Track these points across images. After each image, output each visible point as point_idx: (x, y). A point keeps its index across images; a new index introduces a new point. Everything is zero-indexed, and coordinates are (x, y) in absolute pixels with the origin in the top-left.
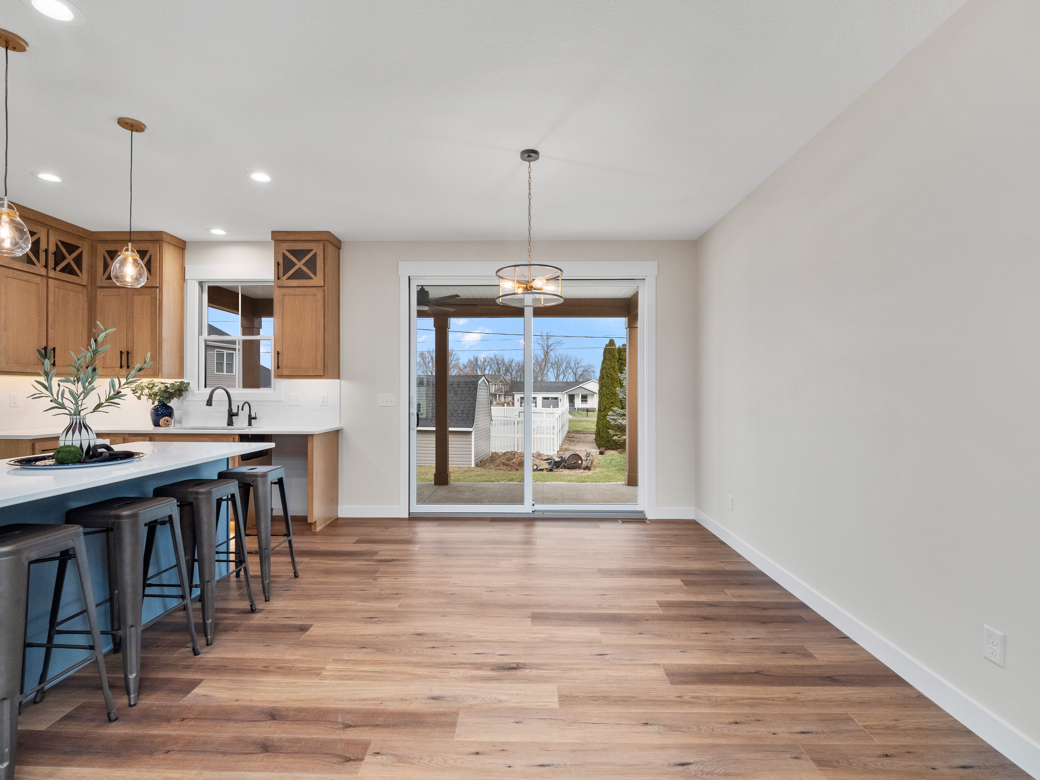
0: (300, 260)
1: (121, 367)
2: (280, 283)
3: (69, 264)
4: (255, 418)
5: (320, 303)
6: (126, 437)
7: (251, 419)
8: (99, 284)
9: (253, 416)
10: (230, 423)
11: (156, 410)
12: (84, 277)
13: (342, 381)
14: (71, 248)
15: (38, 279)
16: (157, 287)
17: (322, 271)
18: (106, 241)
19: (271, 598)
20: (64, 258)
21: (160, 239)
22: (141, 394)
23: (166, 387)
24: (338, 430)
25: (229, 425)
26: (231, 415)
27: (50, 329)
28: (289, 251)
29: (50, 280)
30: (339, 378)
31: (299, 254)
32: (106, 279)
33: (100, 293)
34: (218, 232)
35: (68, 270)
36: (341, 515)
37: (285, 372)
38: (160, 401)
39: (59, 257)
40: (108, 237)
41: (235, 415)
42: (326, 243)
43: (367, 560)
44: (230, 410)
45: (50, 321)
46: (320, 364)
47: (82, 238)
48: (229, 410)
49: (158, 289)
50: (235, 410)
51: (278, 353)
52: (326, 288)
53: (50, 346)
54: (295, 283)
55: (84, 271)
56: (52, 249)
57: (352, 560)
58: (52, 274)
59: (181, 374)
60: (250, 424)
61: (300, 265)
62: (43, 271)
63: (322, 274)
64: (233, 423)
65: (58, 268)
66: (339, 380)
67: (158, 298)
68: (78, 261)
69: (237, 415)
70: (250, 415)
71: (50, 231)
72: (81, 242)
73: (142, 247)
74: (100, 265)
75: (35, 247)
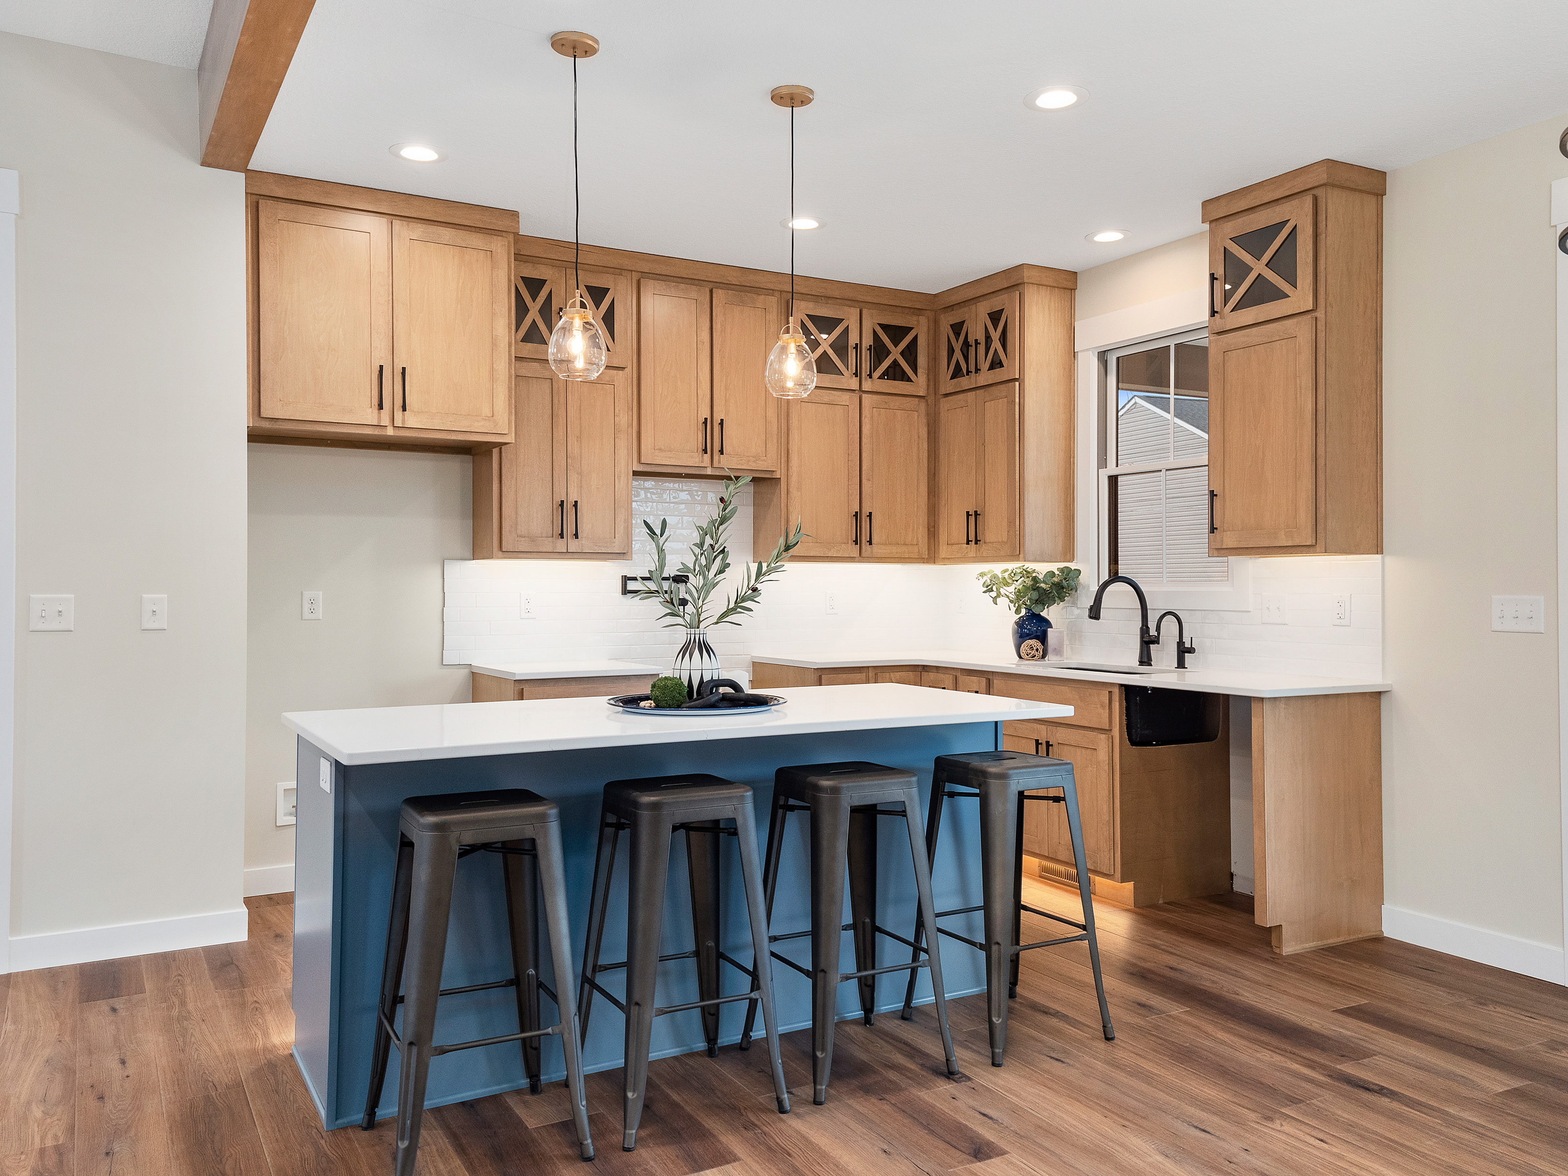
0: (1259, 257)
1: (968, 542)
2: (1220, 323)
3: (895, 363)
4: (1191, 650)
5: (1305, 356)
6: (959, 674)
7: (1183, 651)
8: (943, 390)
9: (1188, 645)
10: (1145, 659)
11: (1020, 624)
12: (920, 383)
13: (1390, 560)
14: (897, 333)
15: (845, 398)
16: (1015, 380)
17: (1310, 270)
18: (951, 307)
19: (1007, 1061)
20: (888, 353)
21: (1020, 281)
22: (999, 595)
23: (1035, 579)
24: (1380, 693)
25: (1142, 663)
26: (1148, 641)
27: (864, 481)
28: (1235, 240)
29: (864, 396)
30: (1378, 549)
31: (1258, 240)
32: (951, 379)
33: (945, 405)
34: (1108, 236)
35: (895, 373)
36: (1390, 930)
37: (1230, 541)
38: (1028, 609)
39: (879, 352)
40: (955, 299)
41: (1153, 642)
42: (1320, 192)
43: (1311, 1065)
44: (1145, 629)
45: (864, 468)
46: (1304, 517)
47: (918, 311)
48: (1141, 629)
49: (1017, 384)
50: (1153, 630)
51: (1212, 495)
52: (1320, 314)
53: (866, 511)
54: (1249, 315)
55: (920, 371)
56: (868, 341)
57: (1276, 1050)
58: (867, 385)
59: (1069, 552)
60: (1181, 664)
61: (1259, 267)
62: (854, 383)
63: (1309, 279)
64: (1150, 659)
65: (876, 374)
66: (1379, 556)
67: (1017, 400)
68: (910, 353)
69: (1156, 641)
70: (1181, 643)
71: (865, 311)
72: (915, 318)
73: (995, 304)
74: (944, 353)
75: (840, 347)
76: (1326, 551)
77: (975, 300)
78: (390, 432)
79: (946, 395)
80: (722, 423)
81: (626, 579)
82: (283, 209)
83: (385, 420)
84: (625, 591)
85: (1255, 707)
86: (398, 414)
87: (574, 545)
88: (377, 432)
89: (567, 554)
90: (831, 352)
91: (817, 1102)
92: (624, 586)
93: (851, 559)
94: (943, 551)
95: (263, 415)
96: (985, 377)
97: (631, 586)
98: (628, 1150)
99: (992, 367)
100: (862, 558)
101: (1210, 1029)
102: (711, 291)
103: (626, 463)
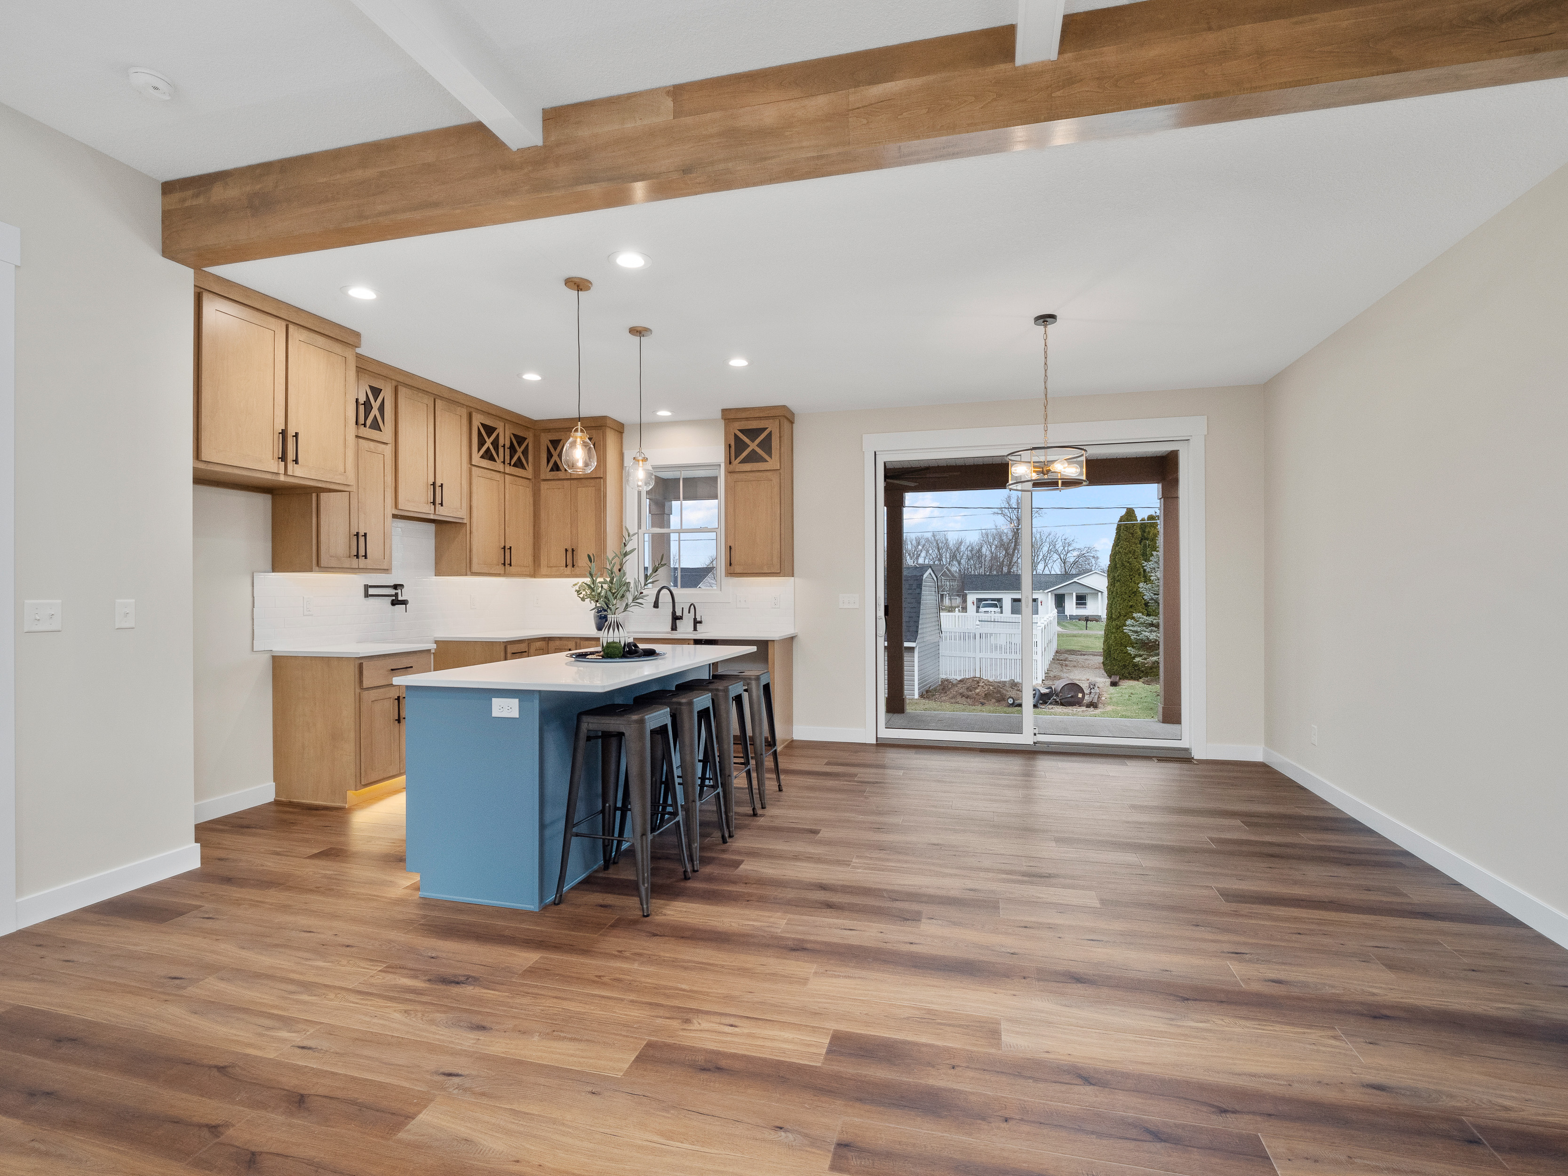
0: (753, 441)
1: (566, 566)
2: (731, 467)
3: (519, 458)
4: (700, 622)
5: (776, 489)
6: (578, 641)
7: (696, 622)
8: (543, 476)
9: (699, 619)
10: (674, 628)
11: (598, 613)
12: (531, 471)
13: (796, 579)
14: (520, 440)
15: (498, 475)
16: (600, 478)
17: (778, 452)
18: (549, 430)
20: (516, 451)
21: (603, 424)
24: (793, 637)
25: (672, 629)
26: (676, 618)
27: (506, 527)
28: (741, 431)
29: (507, 476)
30: (791, 575)
31: (752, 433)
32: (550, 471)
33: (544, 486)
34: (664, 413)
35: (519, 464)
36: (796, 737)
37: (738, 569)
38: (601, 603)
39: (512, 450)
40: (551, 426)
41: (679, 619)
42: (782, 419)
44: (674, 613)
45: (506, 519)
46: (776, 560)
47: (529, 429)
48: (672, 613)
49: (603, 480)
50: (679, 613)
51: (730, 548)
52: (781, 471)
53: (508, 546)
54: (748, 467)
55: (530, 464)
56: (508, 445)
58: (508, 470)
60: (695, 629)
61: (753, 446)
62: (501, 467)
63: (778, 456)
64: (676, 627)
65: (512, 463)
66: (791, 578)
67: (603, 489)
68: (525, 452)
69: (681, 618)
70: (695, 619)
71: (506, 424)
72: (529, 433)
74: (544, 456)
75: (495, 444)
78: (282, 478)
79: (544, 480)
80: (440, 487)
81: (367, 587)
83: (282, 471)
84: (367, 595)
85: (770, 644)
86: (291, 465)
88: (274, 477)
90: (491, 447)
92: (366, 591)
93: (499, 575)
94: (544, 570)
95: (199, 465)
97: (371, 591)
100: (505, 574)
102: (434, 399)
103: (390, 510)
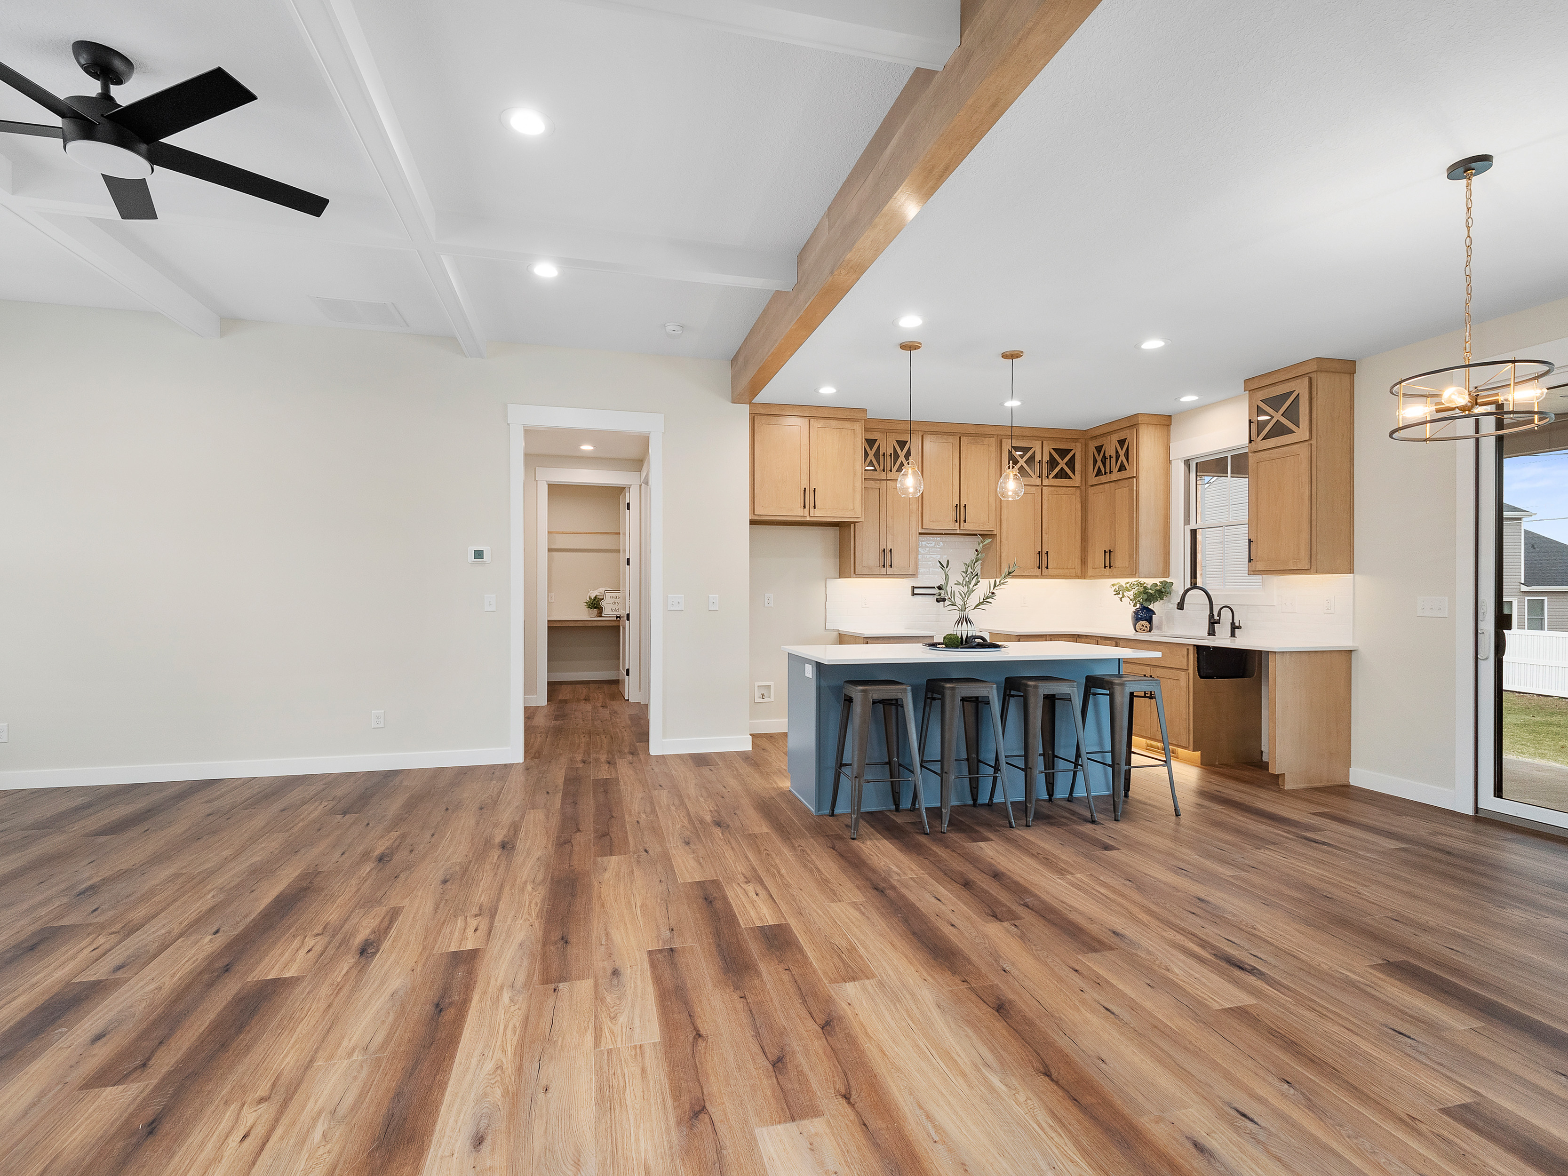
0: (1277, 410)
1: (1105, 567)
2: (1255, 446)
3: (1062, 469)
4: (1239, 627)
5: (1305, 465)
6: (1099, 640)
7: (1234, 628)
8: (1090, 483)
9: (1237, 624)
10: (1212, 632)
11: (1136, 613)
12: (1077, 479)
13: (1357, 576)
14: (1063, 453)
15: (1033, 489)
16: (1134, 477)
17: (1307, 418)
18: (1095, 437)
20: (1058, 464)
21: (1137, 422)
22: (1123, 596)
23: (1145, 587)
24: (1351, 651)
25: (1209, 634)
26: (1213, 622)
27: (1043, 534)
28: (1264, 401)
29: (1044, 488)
30: (1351, 571)
31: (1278, 401)
32: (1095, 476)
33: (1091, 491)
34: (1189, 399)
35: (1062, 475)
36: (1354, 782)
37: (1260, 566)
38: (1141, 604)
39: (1052, 463)
40: (1098, 432)
41: (1216, 623)
42: (1313, 375)
43: (1288, 832)
44: (1211, 616)
45: (1043, 527)
46: (1304, 553)
47: (1075, 440)
48: (1209, 615)
49: (1135, 479)
50: (1216, 616)
52: (1313, 442)
53: (1044, 551)
54: (1273, 442)
55: (1076, 473)
56: (1046, 458)
57: (1270, 825)
58: (1046, 482)
59: (1166, 572)
60: (1233, 635)
61: (1278, 416)
62: (1038, 481)
63: (1307, 423)
64: (1214, 631)
65: (1051, 476)
66: (1352, 575)
67: (1135, 488)
68: (1071, 464)
69: (1218, 622)
70: (1233, 623)
71: (1044, 442)
72: (1074, 444)
73: (1121, 435)
74: (1091, 462)
75: (1031, 461)
76: (1317, 573)
77: (1109, 433)
78: (808, 518)
79: (1092, 486)
80: (965, 506)
81: (914, 588)
82: (764, 419)
83: (807, 514)
84: (913, 594)
85: (1271, 656)
86: (812, 510)
87: (890, 571)
88: (802, 518)
89: (886, 575)
90: (1025, 465)
91: (1027, 826)
92: (913, 591)
93: (1036, 577)
94: (1090, 572)
95: (756, 514)
96: (1115, 476)
97: (917, 591)
98: (944, 833)
99: (1120, 470)
100: (1042, 576)
101: (1235, 816)
102: (960, 438)
103: (916, 529)
